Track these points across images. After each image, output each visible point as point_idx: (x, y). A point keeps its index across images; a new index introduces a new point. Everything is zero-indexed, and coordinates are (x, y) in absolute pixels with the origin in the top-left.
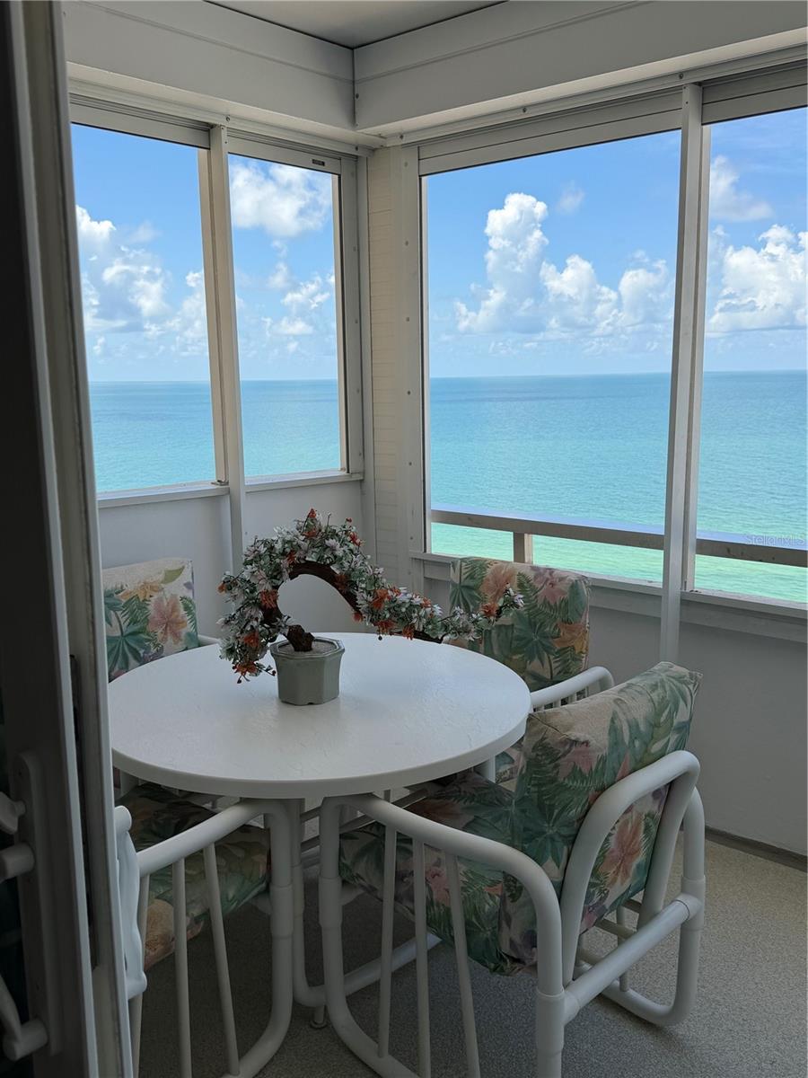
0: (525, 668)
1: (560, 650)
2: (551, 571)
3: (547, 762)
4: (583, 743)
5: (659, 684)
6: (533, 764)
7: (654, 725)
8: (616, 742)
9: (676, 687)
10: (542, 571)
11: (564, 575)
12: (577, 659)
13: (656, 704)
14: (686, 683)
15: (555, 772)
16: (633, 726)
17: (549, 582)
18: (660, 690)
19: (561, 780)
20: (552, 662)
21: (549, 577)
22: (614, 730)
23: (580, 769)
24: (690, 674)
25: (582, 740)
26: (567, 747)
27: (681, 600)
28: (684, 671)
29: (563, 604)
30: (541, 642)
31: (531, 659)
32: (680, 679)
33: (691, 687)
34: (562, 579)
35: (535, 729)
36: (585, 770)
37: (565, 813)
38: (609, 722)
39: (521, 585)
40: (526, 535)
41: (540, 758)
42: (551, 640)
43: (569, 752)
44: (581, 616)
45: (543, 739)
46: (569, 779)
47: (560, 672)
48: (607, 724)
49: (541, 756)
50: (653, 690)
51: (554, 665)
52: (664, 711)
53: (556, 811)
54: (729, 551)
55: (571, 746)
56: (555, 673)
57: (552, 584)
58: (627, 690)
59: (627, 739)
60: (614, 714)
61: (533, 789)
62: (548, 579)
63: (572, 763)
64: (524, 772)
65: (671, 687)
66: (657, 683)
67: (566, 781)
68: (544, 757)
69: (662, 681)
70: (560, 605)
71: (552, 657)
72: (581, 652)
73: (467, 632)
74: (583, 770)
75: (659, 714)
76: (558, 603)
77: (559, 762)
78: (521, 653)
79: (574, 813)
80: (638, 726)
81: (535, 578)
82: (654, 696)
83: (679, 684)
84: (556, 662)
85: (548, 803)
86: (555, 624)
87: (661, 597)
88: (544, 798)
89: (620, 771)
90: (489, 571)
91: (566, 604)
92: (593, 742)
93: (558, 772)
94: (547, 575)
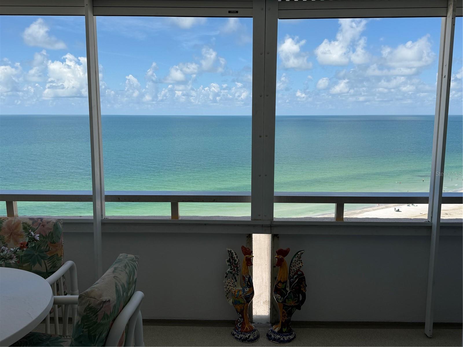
0: (32, 269)
1: (51, 257)
2: (41, 219)
3: (92, 315)
4: (108, 301)
5: (127, 265)
6: (85, 319)
7: (129, 283)
8: (119, 297)
9: (132, 264)
10: (36, 220)
11: (50, 220)
12: (59, 260)
13: (128, 274)
14: (135, 261)
15: (96, 319)
16: (123, 286)
17: (41, 225)
18: (128, 267)
19: (99, 321)
20: (47, 263)
21: (41, 222)
22: (117, 291)
23: (107, 313)
24: (135, 257)
25: (107, 300)
26: (101, 306)
27: (102, 223)
28: (133, 256)
29: (50, 234)
30: (39, 255)
31: (34, 264)
32: (132, 260)
33: (137, 262)
34: (48, 222)
35: (84, 301)
36: (109, 313)
37: (101, 336)
38: (115, 288)
39: (25, 228)
40: (14, 202)
41: (88, 314)
42: (45, 253)
43: (102, 307)
44: (60, 239)
45: (89, 305)
46: (102, 321)
47: (51, 268)
48: (114, 290)
49: (89, 313)
50: (126, 268)
51: (47, 265)
52: (131, 277)
53: (97, 337)
54: (119, 199)
55: (103, 304)
56: (48, 269)
57: (43, 226)
58: (116, 271)
59: (122, 293)
60: (116, 284)
61: (85, 330)
62: (40, 224)
63: (104, 312)
64: (80, 323)
65: (131, 265)
66: (125, 264)
67: (101, 321)
68: (90, 313)
69: (127, 263)
70: (49, 235)
71: (46, 261)
72: (61, 256)
73: (11, 258)
74: (108, 314)
75: (130, 278)
76: (47, 235)
77: (98, 313)
78: (28, 262)
79: (104, 335)
80: (124, 286)
81: (33, 223)
82: (127, 271)
83: (133, 263)
84: (48, 263)
85: (93, 334)
86: (47, 245)
87: (93, 223)
88: (91, 332)
89: (120, 309)
90: (4, 223)
91: (52, 234)
92: (111, 300)
93: (97, 319)
94: (39, 221)
